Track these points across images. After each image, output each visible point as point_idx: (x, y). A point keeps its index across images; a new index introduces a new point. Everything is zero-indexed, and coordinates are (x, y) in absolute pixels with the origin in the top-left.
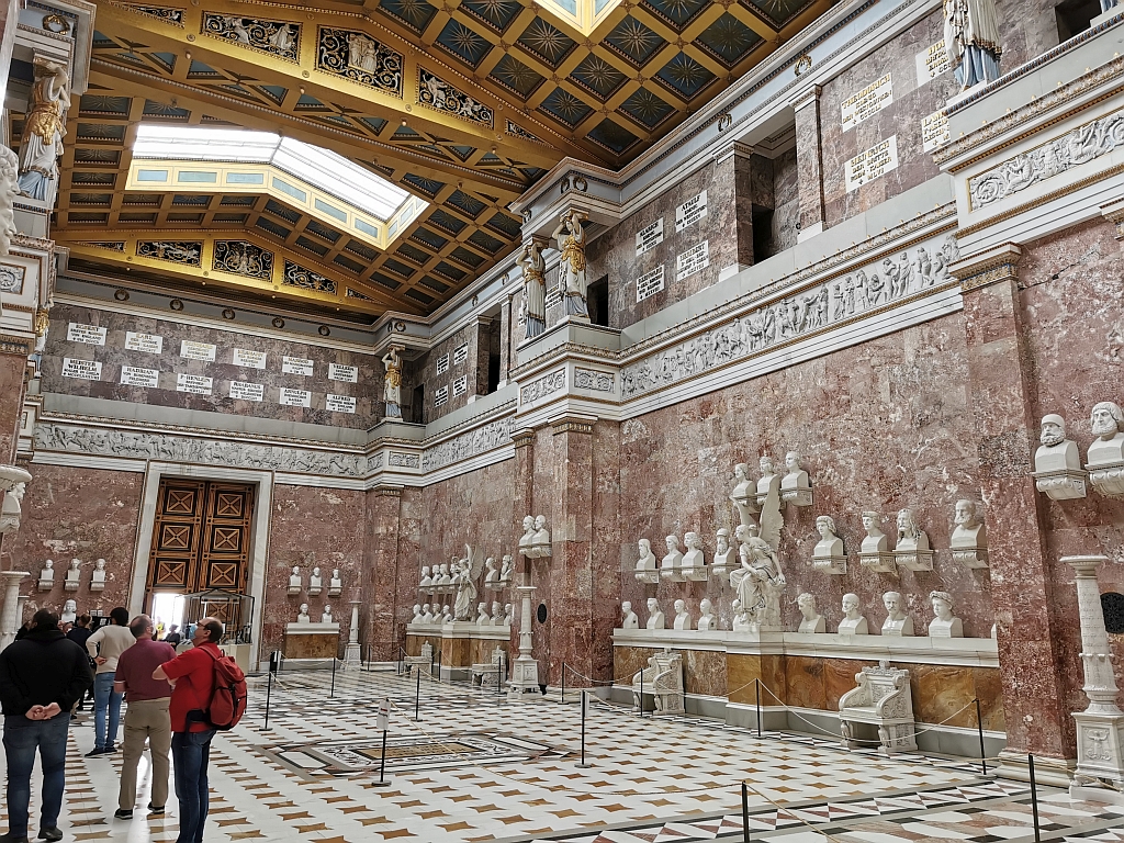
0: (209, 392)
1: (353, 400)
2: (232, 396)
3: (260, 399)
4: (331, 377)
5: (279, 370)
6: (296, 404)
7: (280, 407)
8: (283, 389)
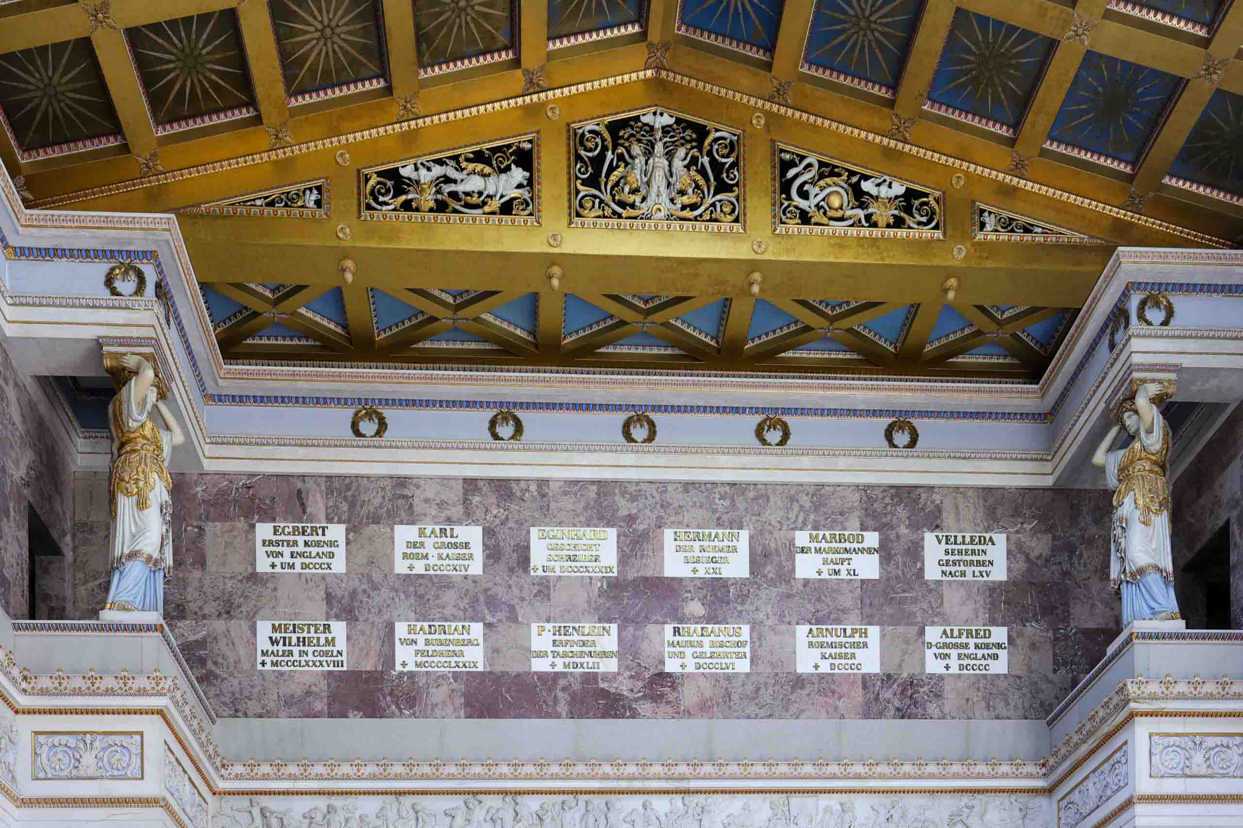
0: (611, 666)
1: (1000, 634)
2: (671, 666)
3: (743, 666)
4: (932, 572)
5: (786, 575)
6: (842, 668)
7: (799, 682)
8: (802, 630)
